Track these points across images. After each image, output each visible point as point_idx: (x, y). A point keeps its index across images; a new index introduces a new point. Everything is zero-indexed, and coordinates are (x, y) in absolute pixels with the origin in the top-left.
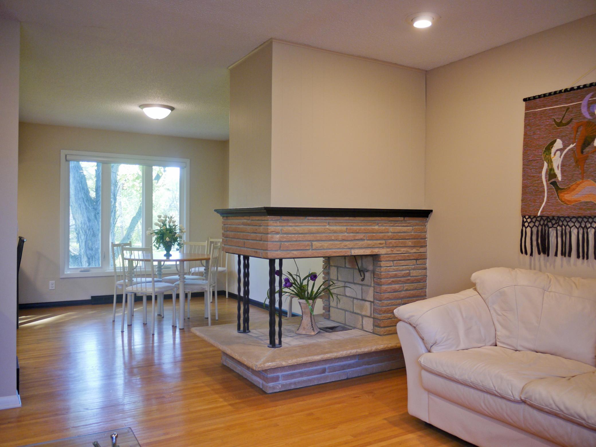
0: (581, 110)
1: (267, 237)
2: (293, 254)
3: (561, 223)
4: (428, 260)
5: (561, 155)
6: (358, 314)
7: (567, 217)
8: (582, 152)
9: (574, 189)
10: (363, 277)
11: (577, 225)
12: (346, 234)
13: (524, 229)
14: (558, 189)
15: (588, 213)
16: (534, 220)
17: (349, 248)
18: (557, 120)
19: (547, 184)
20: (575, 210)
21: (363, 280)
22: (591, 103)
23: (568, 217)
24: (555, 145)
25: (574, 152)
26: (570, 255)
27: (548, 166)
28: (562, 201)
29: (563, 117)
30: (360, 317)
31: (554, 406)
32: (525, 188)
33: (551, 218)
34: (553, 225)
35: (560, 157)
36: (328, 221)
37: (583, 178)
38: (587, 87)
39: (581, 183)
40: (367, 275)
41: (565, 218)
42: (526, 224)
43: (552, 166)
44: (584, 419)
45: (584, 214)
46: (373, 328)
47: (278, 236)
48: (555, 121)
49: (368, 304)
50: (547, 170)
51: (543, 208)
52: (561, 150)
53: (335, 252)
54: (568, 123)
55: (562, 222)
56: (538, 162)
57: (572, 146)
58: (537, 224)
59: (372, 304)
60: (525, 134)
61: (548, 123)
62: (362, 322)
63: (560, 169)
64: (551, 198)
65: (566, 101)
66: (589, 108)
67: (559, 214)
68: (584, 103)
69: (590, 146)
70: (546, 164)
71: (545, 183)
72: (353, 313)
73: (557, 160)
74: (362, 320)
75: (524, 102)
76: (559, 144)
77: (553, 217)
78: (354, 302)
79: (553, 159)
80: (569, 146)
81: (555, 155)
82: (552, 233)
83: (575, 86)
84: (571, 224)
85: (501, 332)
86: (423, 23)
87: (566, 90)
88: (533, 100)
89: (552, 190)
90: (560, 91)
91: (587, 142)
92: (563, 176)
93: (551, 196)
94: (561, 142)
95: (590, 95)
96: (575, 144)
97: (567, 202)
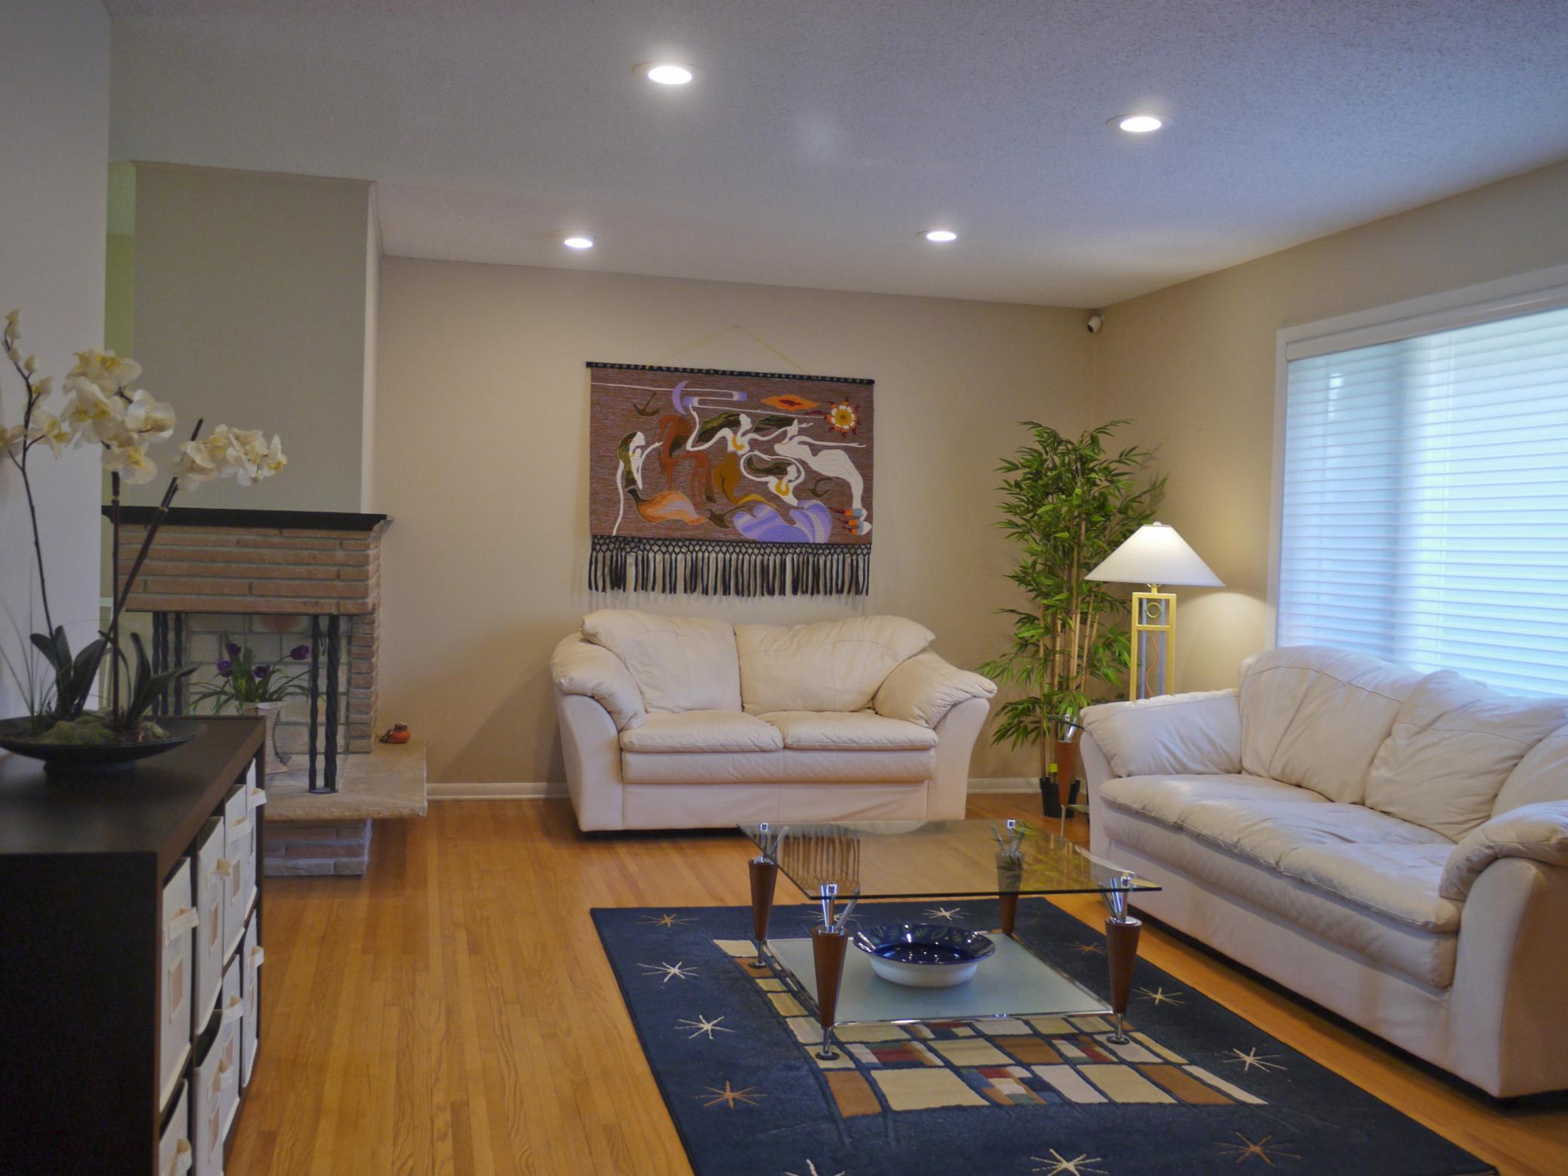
0: (671, 400)
3: (642, 547)
5: (642, 454)
7: (650, 539)
8: (671, 455)
9: (659, 502)
11: (664, 549)
13: (595, 553)
14: (638, 499)
15: (678, 534)
16: (607, 541)
18: (639, 406)
19: (624, 492)
20: (661, 529)
22: (685, 395)
23: (652, 539)
24: (634, 439)
25: (659, 454)
26: (653, 589)
27: (625, 467)
28: (644, 517)
29: (648, 404)
32: (594, 494)
33: (629, 539)
34: (631, 549)
35: (641, 457)
37: (670, 488)
38: (679, 371)
39: (667, 495)
41: (648, 539)
42: (598, 547)
43: (630, 467)
45: (673, 536)
48: (635, 406)
50: (623, 472)
51: (619, 526)
52: (643, 448)
54: (653, 414)
55: (644, 545)
56: (611, 460)
57: (657, 445)
58: (612, 546)
60: (593, 417)
61: (625, 407)
63: (640, 473)
64: (630, 511)
65: (653, 383)
66: (682, 399)
67: (641, 535)
68: (676, 392)
69: (680, 449)
70: (622, 465)
71: (621, 490)
73: (637, 461)
75: (589, 370)
76: (639, 439)
77: (633, 538)
79: (631, 458)
80: (653, 444)
81: (634, 452)
82: (631, 560)
83: (664, 364)
84: (656, 548)
86: (579, 243)
87: (651, 368)
88: (603, 369)
89: (630, 501)
90: (644, 367)
91: (678, 442)
92: (644, 483)
93: (629, 509)
94: (643, 437)
95: (684, 383)
96: (661, 443)
97: (649, 519)
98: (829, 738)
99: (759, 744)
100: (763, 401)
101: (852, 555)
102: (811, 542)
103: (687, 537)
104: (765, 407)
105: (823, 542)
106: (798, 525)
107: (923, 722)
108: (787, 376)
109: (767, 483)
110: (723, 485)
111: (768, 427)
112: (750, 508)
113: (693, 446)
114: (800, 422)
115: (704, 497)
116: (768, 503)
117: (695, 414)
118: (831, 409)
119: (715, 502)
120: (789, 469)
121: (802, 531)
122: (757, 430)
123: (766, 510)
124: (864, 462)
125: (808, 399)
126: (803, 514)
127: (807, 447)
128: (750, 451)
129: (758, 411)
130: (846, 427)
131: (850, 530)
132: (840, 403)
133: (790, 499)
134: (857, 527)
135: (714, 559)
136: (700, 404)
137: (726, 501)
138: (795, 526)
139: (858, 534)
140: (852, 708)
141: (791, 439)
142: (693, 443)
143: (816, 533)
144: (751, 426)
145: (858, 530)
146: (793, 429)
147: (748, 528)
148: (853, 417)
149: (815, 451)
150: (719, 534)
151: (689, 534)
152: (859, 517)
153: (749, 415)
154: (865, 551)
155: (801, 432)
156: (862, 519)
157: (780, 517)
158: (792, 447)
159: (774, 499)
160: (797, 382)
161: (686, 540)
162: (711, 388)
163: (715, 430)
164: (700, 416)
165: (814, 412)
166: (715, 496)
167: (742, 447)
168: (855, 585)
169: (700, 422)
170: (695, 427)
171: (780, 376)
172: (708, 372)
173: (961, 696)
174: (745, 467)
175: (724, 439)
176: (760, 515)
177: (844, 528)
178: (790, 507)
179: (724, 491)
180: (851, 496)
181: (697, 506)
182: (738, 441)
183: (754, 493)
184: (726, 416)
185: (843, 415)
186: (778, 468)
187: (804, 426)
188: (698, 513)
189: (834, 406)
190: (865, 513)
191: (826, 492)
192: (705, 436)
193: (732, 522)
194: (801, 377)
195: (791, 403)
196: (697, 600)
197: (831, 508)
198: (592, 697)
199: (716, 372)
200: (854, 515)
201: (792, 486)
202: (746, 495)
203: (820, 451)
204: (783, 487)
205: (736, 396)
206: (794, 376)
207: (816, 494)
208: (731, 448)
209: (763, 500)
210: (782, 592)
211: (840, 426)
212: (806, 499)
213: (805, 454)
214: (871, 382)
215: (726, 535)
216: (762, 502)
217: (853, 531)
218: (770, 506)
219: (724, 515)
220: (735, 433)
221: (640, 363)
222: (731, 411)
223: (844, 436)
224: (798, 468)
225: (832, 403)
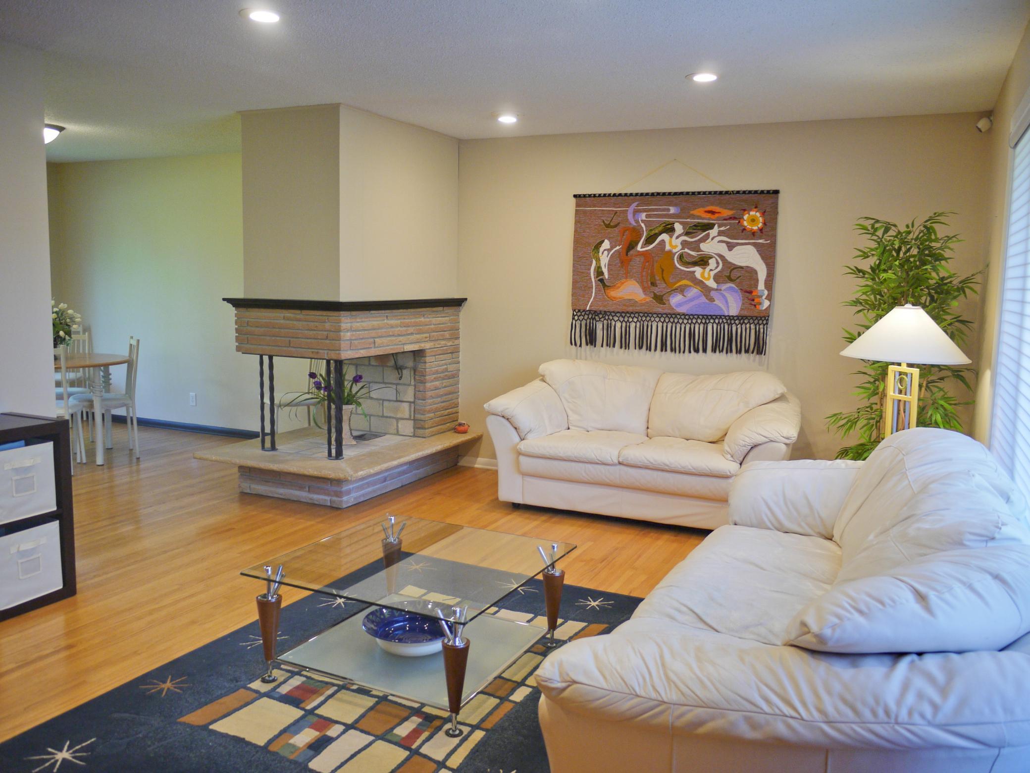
0: (627, 216)
1: (340, 335)
2: (360, 353)
3: (607, 318)
4: (460, 353)
5: (608, 255)
6: (390, 417)
7: (612, 312)
8: (627, 255)
9: (619, 287)
10: (400, 376)
11: (621, 319)
12: (399, 328)
13: (574, 322)
14: (604, 285)
15: (630, 309)
16: (583, 313)
17: (402, 344)
18: (605, 222)
19: (595, 280)
20: (620, 306)
21: (400, 378)
22: (636, 212)
23: (614, 312)
24: (603, 245)
25: (620, 254)
26: (614, 346)
27: (596, 264)
28: (609, 298)
29: (611, 220)
30: (394, 422)
31: (646, 462)
32: (575, 282)
33: (599, 312)
34: (600, 319)
35: (607, 257)
36: (386, 314)
37: (626, 278)
38: (633, 196)
39: (625, 282)
40: (405, 372)
41: (610, 313)
42: (576, 318)
43: (600, 264)
44: (667, 466)
45: (628, 310)
46: (414, 431)
47: (349, 334)
48: (604, 222)
49: (406, 406)
50: (595, 267)
51: (591, 303)
52: (609, 250)
53: (391, 349)
54: (616, 226)
55: (608, 316)
56: (587, 259)
57: (618, 248)
58: (586, 317)
59: (412, 405)
60: (576, 231)
61: (597, 223)
62: (397, 426)
63: (607, 268)
64: (599, 294)
65: (615, 205)
66: (634, 215)
67: (606, 309)
68: (630, 210)
69: (633, 250)
70: (594, 262)
71: (593, 280)
72: (383, 416)
73: (604, 259)
74: (397, 423)
75: (575, 199)
76: (606, 244)
77: (601, 311)
78: (384, 405)
79: (601, 258)
80: (615, 247)
81: (603, 253)
82: (599, 326)
83: (623, 192)
84: (616, 319)
85: (573, 417)
86: (508, 119)
87: (614, 195)
88: (583, 198)
89: (599, 287)
90: (609, 195)
91: (631, 246)
92: (609, 274)
93: (599, 292)
94: (609, 243)
95: (636, 204)
96: (621, 246)
97: (612, 299)
99: (600, 459)
100: (692, 212)
101: (756, 325)
102: (726, 315)
103: (637, 311)
104: (693, 217)
105: (735, 315)
106: (717, 302)
108: (710, 193)
109: (694, 272)
110: (662, 274)
111: (694, 231)
112: (682, 290)
113: (642, 248)
114: (719, 226)
115: (649, 283)
116: (695, 286)
117: (643, 225)
118: (743, 215)
119: (657, 286)
120: (710, 261)
121: (719, 307)
122: (687, 234)
123: (694, 291)
124: (769, 255)
125: (725, 209)
126: (722, 293)
127: (724, 245)
128: (681, 250)
129: (688, 220)
130: (755, 228)
131: (755, 306)
132: (751, 210)
133: (712, 283)
134: (760, 304)
135: (656, 327)
136: (646, 218)
137: (664, 285)
138: (714, 303)
139: (761, 308)
140: (711, 440)
141: (712, 239)
142: (642, 245)
143: (730, 308)
144: (683, 231)
145: (760, 306)
146: (714, 232)
147: (680, 305)
148: (761, 219)
149: (731, 247)
150: (659, 309)
151: (638, 309)
152: (762, 296)
153: (681, 223)
154: (765, 322)
155: (720, 233)
156: (764, 297)
157: (703, 296)
158: (713, 245)
159: (699, 283)
160: (718, 196)
161: (636, 313)
162: (654, 206)
163: (656, 236)
164: (646, 226)
165: (730, 218)
166: (657, 282)
167: (676, 246)
168: (760, 348)
169: (646, 230)
170: (643, 234)
171: (704, 193)
172: (653, 194)
174: (677, 261)
175: (663, 241)
176: (689, 295)
177: (751, 304)
178: (711, 289)
179: (663, 278)
180: (757, 280)
181: (644, 289)
182: (673, 243)
183: (684, 279)
184: (664, 225)
185: (753, 219)
186: (702, 260)
187: (722, 229)
188: (645, 294)
189: (746, 212)
190: (766, 292)
191: (738, 278)
192: (650, 240)
193: (669, 300)
194: (721, 193)
195: (713, 213)
196: (643, 355)
197: (741, 289)
198: (503, 417)
199: (658, 194)
200: (759, 294)
201: (712, 273)
202: (679, 281)
203: (734, 247)
204: (706, 275)
205: (673, 210)
206: (715, 193)
207: (730, 279)
208: (668, 248)
209: (692, 284)
210: (705, 350)
211: (750, 227)
212: (722, 283)
213: (723, 249)
214: (776, 192)
215: (663, 310)
216: (691, 286)
217: (757, 306)
218: (696, 288)
219: (663, 296)
220: (671, 237)
221: (608, 192)
222: (668, 221)
223: (753, 234)
224: (716, 259)
225: (744, 210)
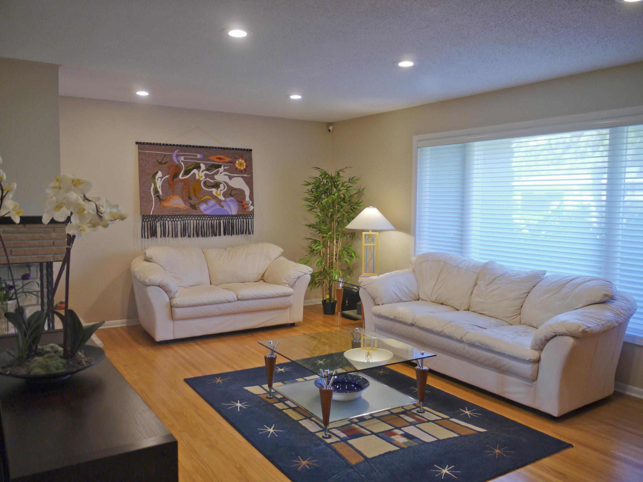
0: (172, 158)
3: (163, 219)
5: (161, 180)
8: (173, 181)
9: (169, 200)
11: (172, 220)
13: (143, 223)
14: (160, 199)
15: (177, 213)
16: (148, 217)
18: (159, 160)
19: (154, 196)
20: (170, 211)
22: (178, 155)
23: (167, 216)
24: (158, 174)
25: (168, 180)
26: (168, 236)
27: (154, 186)
28: (163, 207)
29: (163, 159)
32: (141, 198)
33: (157, 216)
34: (159, 220)
35: (161, 182)
37: (173, 195)
38: (175, 146)
39: (172, 197)
41: (165, 216)
42: (145, 220)
43: (156, 186)
45: (175, 214)
48: (157, 160)
50: (153, 188)
51: (153, 210)
52: (161, 178)
54: (165, 163)
55: (164, 218)
56: (148, 183)
57: (167, 176)
58: (150, 219)
60: (140, 165)
61: (153, 161)
63: (160, 188)
65: (164, 151)
66: (177, 157)
67: (162, 214)
68: (175, 154)
69: (176, 178)
71: (153, 196)
73: (159, 183)
75: (137, 145)
76: (160, 174)
77: (159, 216)
79: (157, 183)
80: (165, 176)
81: (158, 180)
82: (158, 224)
83: (169, 143)
84: (168, 219)
86: (142, 94)
87: (163, 144)
88: (143, 145)
89: (157, 200)
90: (160, 144)
91: (176, 175)
92: (162, 193)
93: (157, 204)
94: (161, 173)
95: (177, 151)
96: (169, 176)
97: (165, 207)
98: (254, 295)
99: (228, 300)
100: (210, 158)
101: (246, 219)
102: (230, 214)
103: (181, 214)
104: (210, 160)
105: (235, 214)
106: (225, 208)
107: (287, 285)
108: (219, 148)
109: (212, 191)
110: (195, 192)
111: (211, 168)
112: (206, 201)
113: (182, 177)
114: (224, 167)
115: (187, 197)
116: (213, 199)
117: (182, 164)
118: (236, 161)
119: (192, 199)
120: (221, 185)
121: (226, 210)
122: (207, 170)
123: (212, 202)
124: (249, 182)
125: (227, 157)
126: (227, 203)
127: (227, 177)
128: (205, 179)
129: (208, 162)
130: (242, 168)
131: (245, 209)
132: (239, 159)
133: (222, 198)
134: (248, 208)
135: (192, 223)
136: (184, 159)
137: (196, 199)
138: (224, 208)
139: (249, 210)
141: (221, 173)
142: (182, 175)
143: (232, 211)
144: (205, 168)
145: (249, 209)
146: (221, 169)
147: (205, 210)
148: (245, 164)
149: (231, 178)
150: (194, 212)
151: (182, 213)
152: (249, 204)
153: (204, 164)
154: (252, 217)
155: (225, 170)
156: (250, 205)
157: (218, 205)
158: (221, 176)
159: (215, 198)
160: (223, 150)
161: (181, 215)
162: (188, 153)
163: (191, 170)
164: (184, 165)
165: (229, 162)
166: (192, 197)
167: (202, 177)
168: (247, 230)
169: (184, 167)
170: (183, 169)
171: (216, 148)
172: (187, 146)
173: (301, 274)
174: (203, 185)
175: (194, 174)
176: (210, 204)
177: (243, 208)
178: (221, 201)
179: (195, 195)
180: (245, 196)
181: (185, 201)
182: (200, 174)
183: (207, 195)
184: (195, 164)
185: (240, 164)
186: (216, 185)
187: (226, 168)
188: (185, 204)
189: (237, 160)
190: (251, 202)
191: (235, 194)
192: (187, 172)
193: (199, 207)
194: (224, 148)
195: (220, 159)
196: (186, 240)
197: (237, 201)
198: (159, 286)
199: (190, 146)
200: (247, 203)
201: (222, 192)
202: (204, 196)
203: (232, 178)
204: (218, 193)
205: (199, 156)
206: (221, 148)
207: (231, 195)
208: (197, 177)
209: (212, 199)
210: (220, 235)
211: (239, 168)
212: (227, 197)
213: (226, 179)
214: (251, 150)
215: (197, 213)
216: (211, 199)
217: (246, 209)
218: (214, 200)
219: (196, 205)
220: (199, 171)
221: (159, 142)
222: (197, 162)
223: (241, 172)
224: (224, 185)
225: (236, 159)
